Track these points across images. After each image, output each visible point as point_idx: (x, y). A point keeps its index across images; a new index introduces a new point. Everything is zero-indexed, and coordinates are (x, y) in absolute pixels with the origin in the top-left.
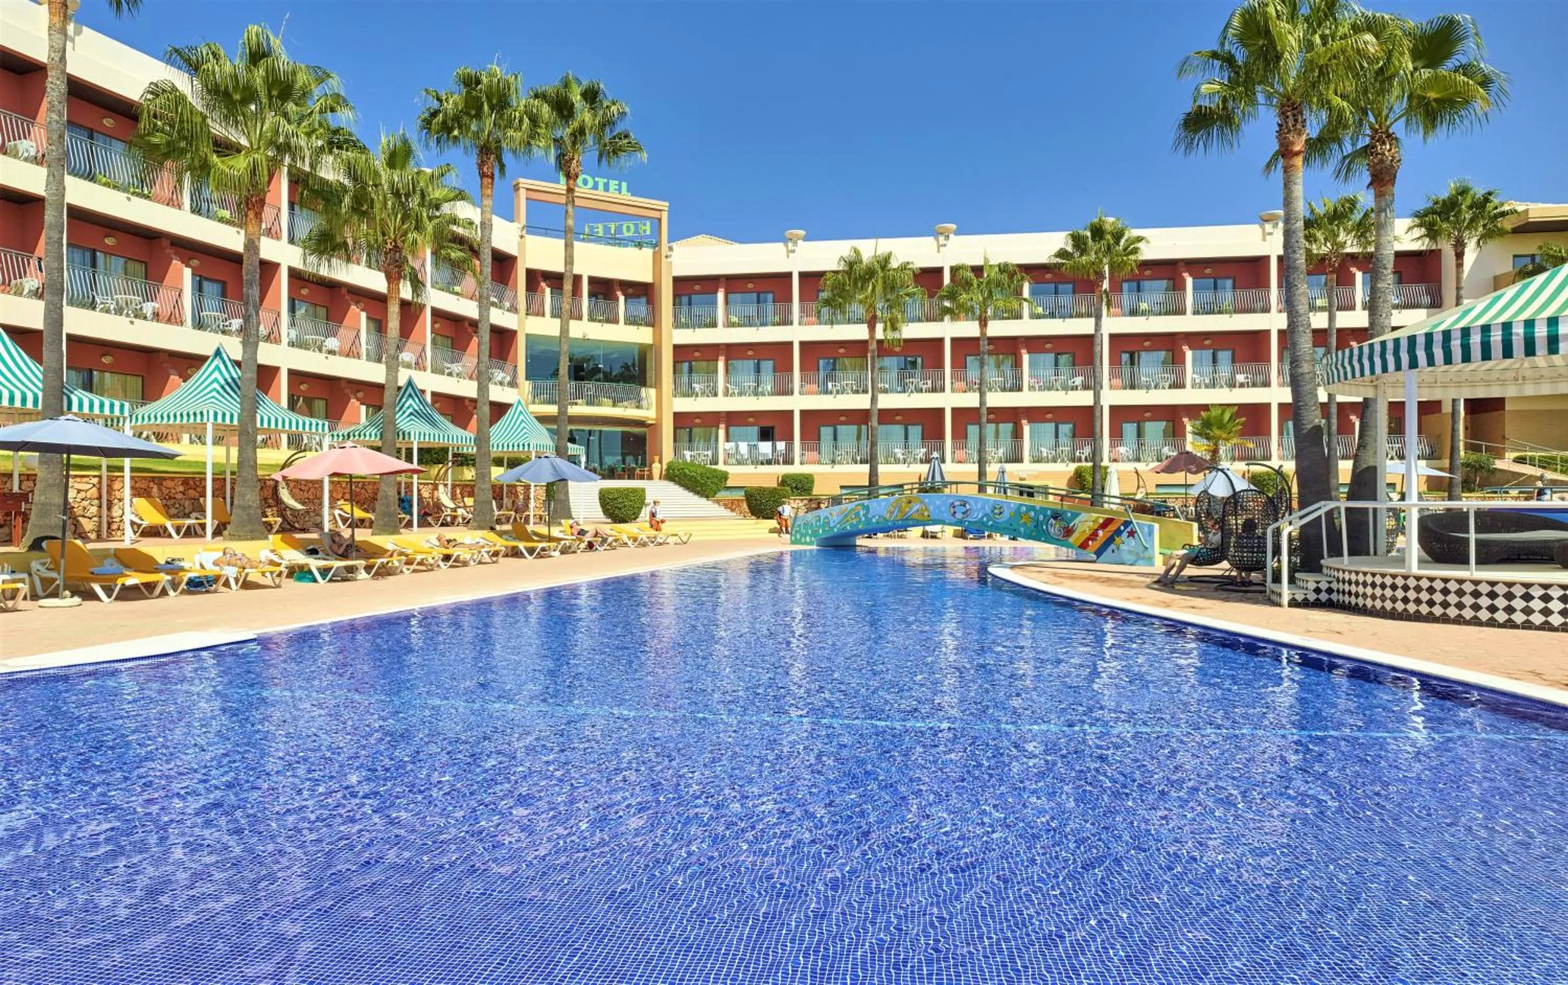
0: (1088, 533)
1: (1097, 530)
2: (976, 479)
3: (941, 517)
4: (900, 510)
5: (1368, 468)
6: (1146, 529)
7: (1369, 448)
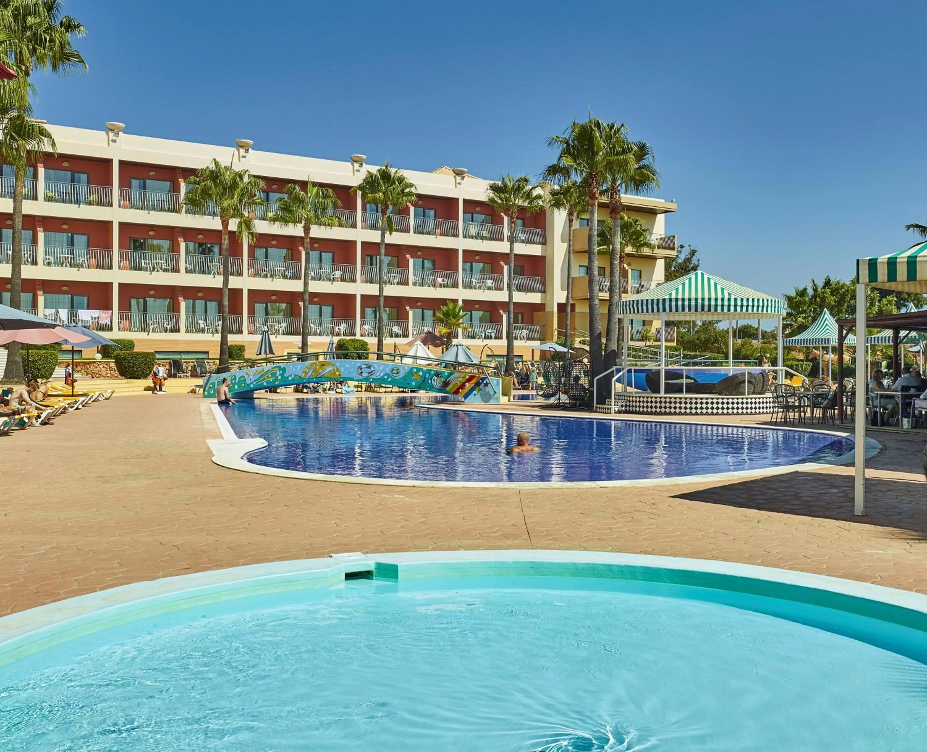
0: (459, 384)
1: (465, 383)
2: (376, 351)
3: (351, 376)
4: (315, 371)
5: (612, 350)
6: (495, 382)
7: (612, 340)
